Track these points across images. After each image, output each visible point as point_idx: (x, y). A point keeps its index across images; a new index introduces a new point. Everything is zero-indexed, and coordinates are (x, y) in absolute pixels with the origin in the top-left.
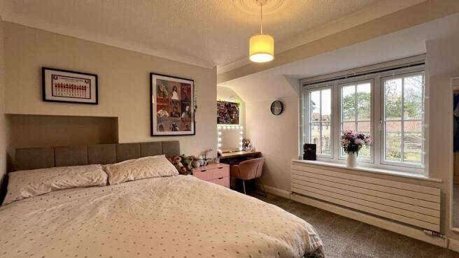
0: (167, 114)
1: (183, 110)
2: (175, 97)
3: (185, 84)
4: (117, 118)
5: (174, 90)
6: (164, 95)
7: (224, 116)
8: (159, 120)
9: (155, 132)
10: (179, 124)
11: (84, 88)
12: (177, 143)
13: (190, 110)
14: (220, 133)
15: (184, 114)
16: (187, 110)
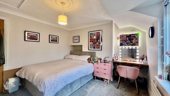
0: (92, 43)
1: (97, 42)
2: (95, 37)
3: (98, 32)
4: (82, 45)
5: (94, 35)
6: (92, 38)
7: (126, 42)
8: (90, 45)
9: (90, 49)
10: (96, 46)
11: (77, 39)
12: (95, 52)
13: (99, 41)
14: (120, 50)
15: (97, 43)
16: (98, 41)
